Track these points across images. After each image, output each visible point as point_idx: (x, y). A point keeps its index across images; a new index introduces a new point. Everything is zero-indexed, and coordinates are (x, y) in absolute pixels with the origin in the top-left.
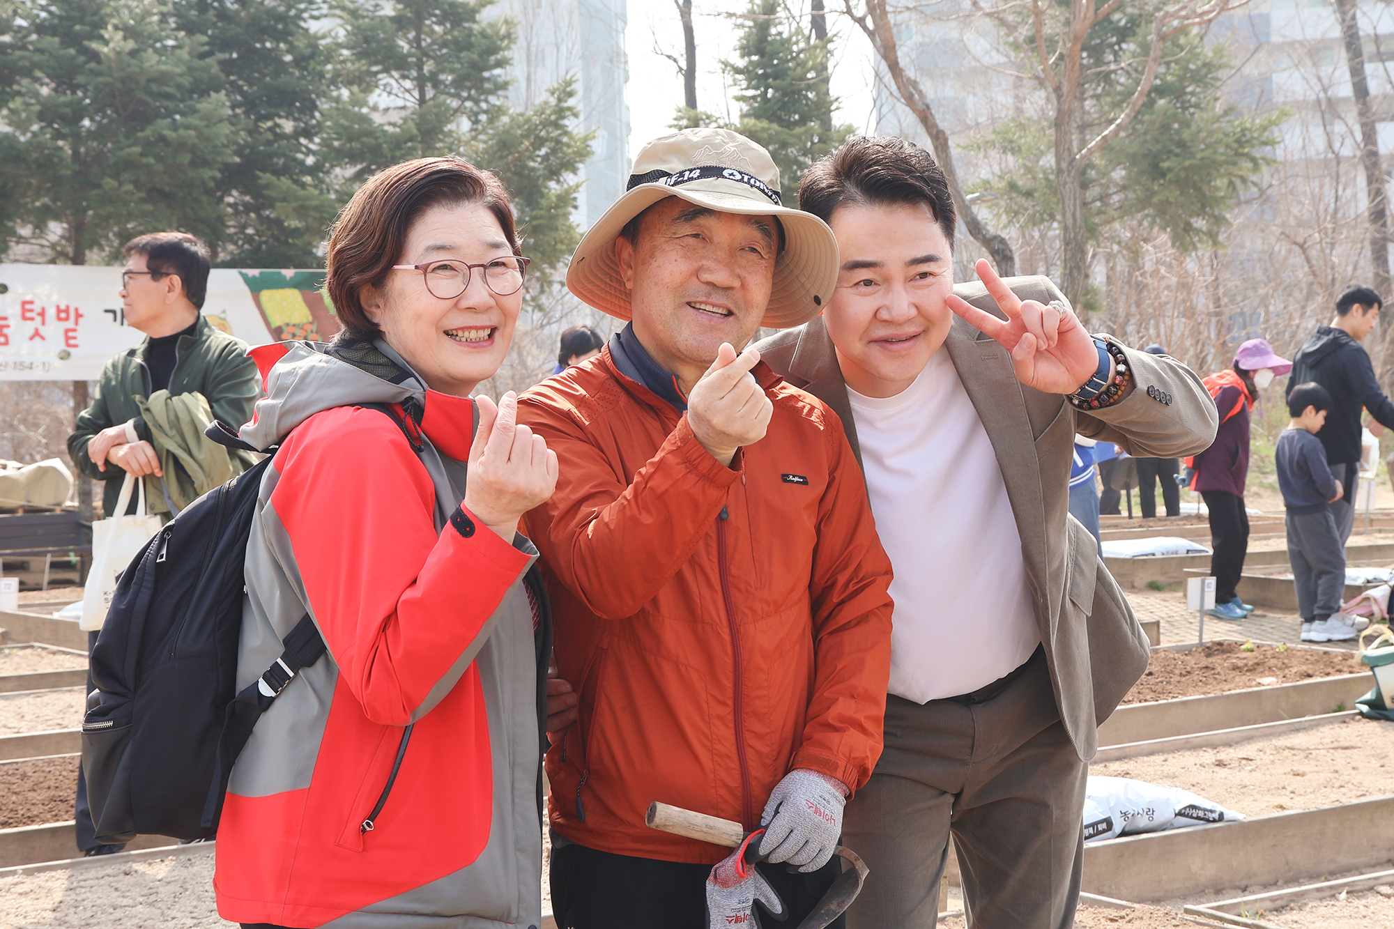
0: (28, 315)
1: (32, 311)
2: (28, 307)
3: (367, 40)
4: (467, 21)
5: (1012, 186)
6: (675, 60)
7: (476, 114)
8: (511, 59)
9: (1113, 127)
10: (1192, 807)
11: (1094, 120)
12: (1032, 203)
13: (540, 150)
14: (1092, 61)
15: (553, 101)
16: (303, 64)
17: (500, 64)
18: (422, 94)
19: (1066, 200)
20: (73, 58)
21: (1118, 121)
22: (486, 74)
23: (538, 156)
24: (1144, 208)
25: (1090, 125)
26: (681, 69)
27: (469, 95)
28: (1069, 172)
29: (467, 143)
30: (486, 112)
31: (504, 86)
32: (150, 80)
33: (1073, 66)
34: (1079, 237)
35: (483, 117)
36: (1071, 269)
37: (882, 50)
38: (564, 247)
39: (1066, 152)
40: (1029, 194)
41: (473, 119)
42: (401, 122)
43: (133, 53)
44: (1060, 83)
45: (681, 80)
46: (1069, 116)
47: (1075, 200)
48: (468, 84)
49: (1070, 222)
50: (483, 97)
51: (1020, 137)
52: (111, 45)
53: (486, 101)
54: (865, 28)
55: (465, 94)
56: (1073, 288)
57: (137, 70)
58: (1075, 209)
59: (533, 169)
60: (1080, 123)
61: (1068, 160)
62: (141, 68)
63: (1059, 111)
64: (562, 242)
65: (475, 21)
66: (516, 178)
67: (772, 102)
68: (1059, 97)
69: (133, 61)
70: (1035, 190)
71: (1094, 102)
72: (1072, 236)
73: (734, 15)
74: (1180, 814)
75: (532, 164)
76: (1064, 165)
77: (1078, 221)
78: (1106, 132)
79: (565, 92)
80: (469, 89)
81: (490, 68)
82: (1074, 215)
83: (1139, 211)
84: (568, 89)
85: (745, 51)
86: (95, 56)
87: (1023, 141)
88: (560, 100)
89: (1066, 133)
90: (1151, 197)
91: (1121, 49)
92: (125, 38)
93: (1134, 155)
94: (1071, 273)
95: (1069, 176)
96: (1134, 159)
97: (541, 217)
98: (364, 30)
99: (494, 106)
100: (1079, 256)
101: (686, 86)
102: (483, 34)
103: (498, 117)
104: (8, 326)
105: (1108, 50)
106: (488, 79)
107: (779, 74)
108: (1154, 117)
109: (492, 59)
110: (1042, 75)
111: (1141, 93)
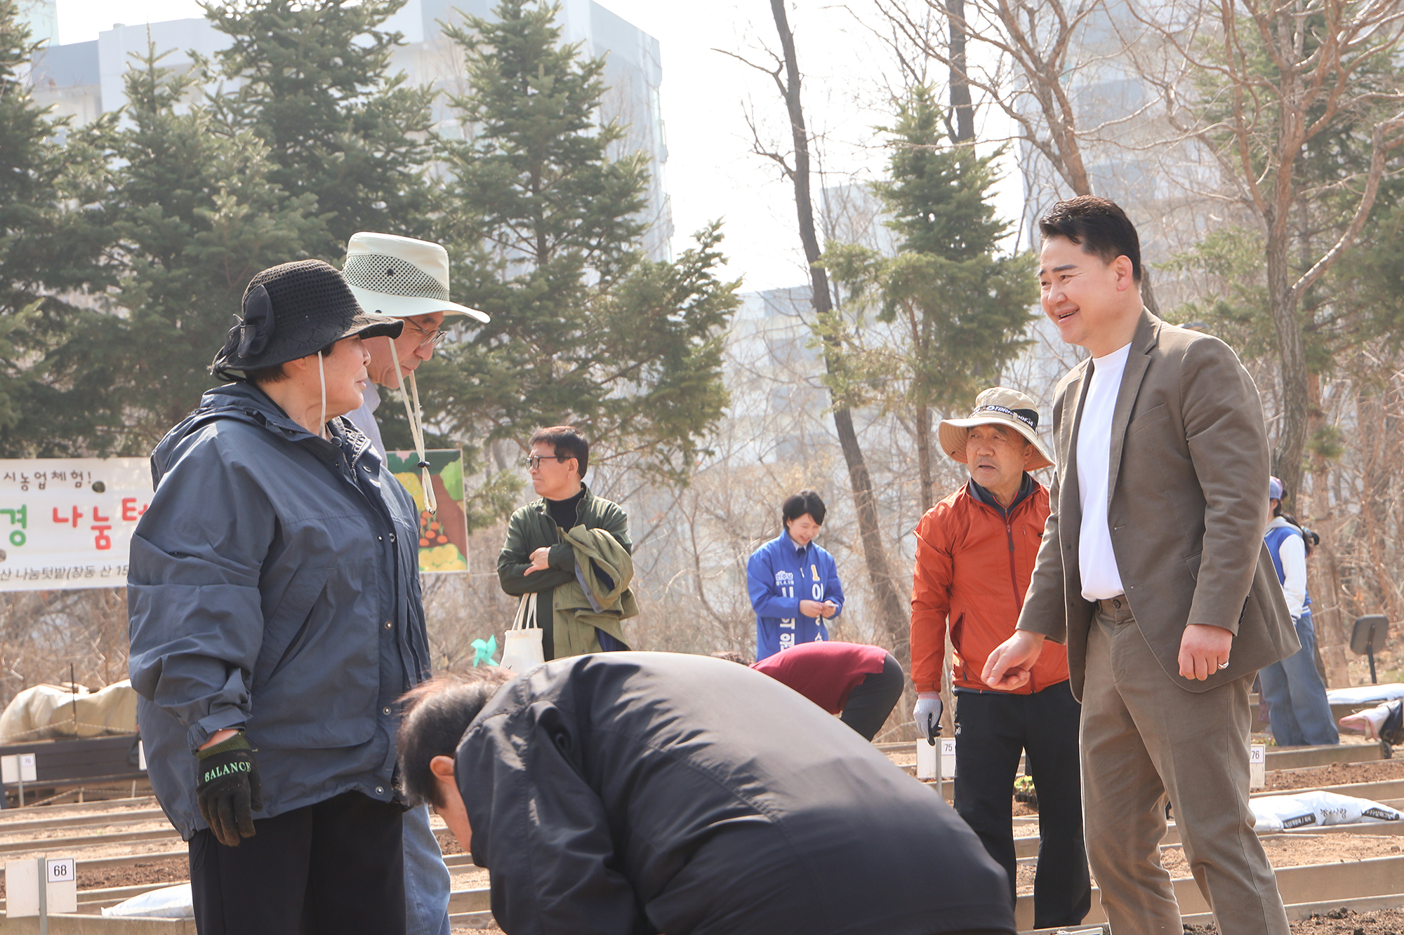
0: (129, 514)
1: (133, 509)
2: (130, 505)
3: (484, 186)
4: (591, 158)
5: (1223, 311)
6: (781, 160)
7: (607, 264)
8: (646, 200)
9: (1332, 251)
10: (1375, 809)
11: (1320, 225)
12: (1249, 331)
13: (682, 301)
14: (1313, 154)
15: (698, 247)
16: (400, 214)
17: (635, 207)
18: (542, 242)
19: (1284, 335)
20: (177, 227)
21: (1338, 246)
22: (619, 219)
23: (681, 309)
24: (1385, 329)
25: (1315, 232)
26: (789, 171)
27: (599, 243)
28: (1285, 304)
29: (595, 297)
30: (617, 261)
31: (638, 230)
32: (263, 248)
33: (1284, 189)
34: (1300, 376)
35: (614, 267)
36: (1292, 411)
37: (1070, 178)
38: (711, 411)
39: (1281, 283)
40: (1244, 319)
41: (602, 268)
42: (528, 278)
43: (248, 218)
44: (1271, 206)
45: (790, 186)
46: (1283, 243)
47: (1293, 335)
48: (597, 230)
49: (1289, 359)
50: (612, 245)
51: (1230, 251)
52: (224, 211)
53: (619, 249)
54: (1049, 155)
55: (594, 242)
56: (1296, 432)
57: (253, 237)
58: (1294, 345)
59: (676, 324)
60: (1303, 230)
61: (1282, 290)
62: (255, 234)
63: (1271, 238)
64: (710, 405)
65: (599, 158)
66: (656, 335)
67: (936, 229)
68: (1270, 222)
69: (247, 228)
70: (1251, 315)
71: (1319, 203)
72: (1292, 374)
73: (885, 129)
74: (1365, 814)
75: (671, 318)
76: (1279, 297)
77: (1298, 357)
78: (1325, 258)
79: (713, 236)
80: (600, 236)
81: (622, 213)
82: (1293, 352)
83: (1379, 333)
84: (715, 233)
85: (899, 171)
86: (204, 224)
87: (1233, 255)
88: (706, 245)
89: (1279, 262)
90: (1393, 317)
91: (1349, 137)
92: (239, 204)
93: (1369, 267)
94: (1292, 416)
95: (1285, 309)
96: (1368, 271)
97: (690, 378)
98: (480, 176)
99: (627, 254)
100: (1301, 396)
101: (797, 193)
102: (613, 172)
103: (630, 266)
104: (109, 528)
105: (1332, 141)
106: (619, 225)
107: (943, 196)
108: (1390, 221)
109: (624, 202)
110: (1250, 197)
111: (1362, 213)
